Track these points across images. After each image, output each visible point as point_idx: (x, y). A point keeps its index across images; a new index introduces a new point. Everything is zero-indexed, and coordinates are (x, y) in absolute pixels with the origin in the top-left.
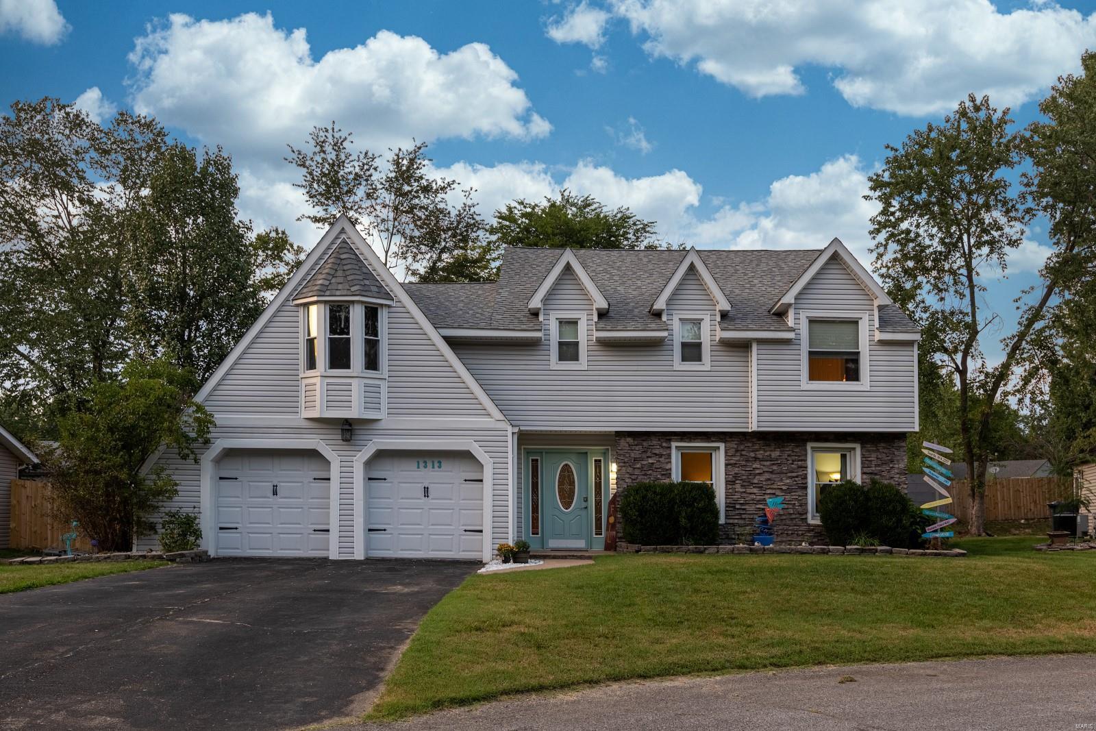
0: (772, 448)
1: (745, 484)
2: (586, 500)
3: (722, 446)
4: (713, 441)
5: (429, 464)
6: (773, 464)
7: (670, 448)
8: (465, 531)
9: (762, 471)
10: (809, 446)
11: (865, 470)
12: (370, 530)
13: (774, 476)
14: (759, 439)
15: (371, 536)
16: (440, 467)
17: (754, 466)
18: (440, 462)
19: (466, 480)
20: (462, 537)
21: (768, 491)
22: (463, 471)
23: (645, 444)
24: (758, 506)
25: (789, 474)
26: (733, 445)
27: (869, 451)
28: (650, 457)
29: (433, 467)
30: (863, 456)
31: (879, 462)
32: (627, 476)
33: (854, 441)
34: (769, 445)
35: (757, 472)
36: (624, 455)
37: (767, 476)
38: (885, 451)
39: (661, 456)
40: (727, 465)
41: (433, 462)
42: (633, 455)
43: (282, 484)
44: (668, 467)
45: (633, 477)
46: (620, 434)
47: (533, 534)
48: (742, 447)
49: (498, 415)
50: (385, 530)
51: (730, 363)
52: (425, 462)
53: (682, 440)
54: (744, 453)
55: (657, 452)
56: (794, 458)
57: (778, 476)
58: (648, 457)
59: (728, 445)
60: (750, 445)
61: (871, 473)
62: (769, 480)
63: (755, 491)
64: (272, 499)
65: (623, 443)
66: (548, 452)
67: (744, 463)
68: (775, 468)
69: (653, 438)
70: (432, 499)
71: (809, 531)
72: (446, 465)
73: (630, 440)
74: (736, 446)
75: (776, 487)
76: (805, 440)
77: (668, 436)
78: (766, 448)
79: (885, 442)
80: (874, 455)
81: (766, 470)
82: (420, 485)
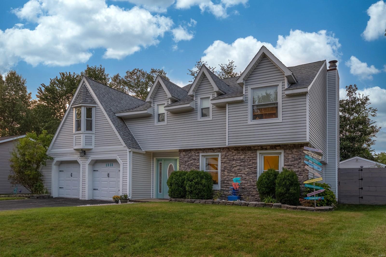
0: (241, 154)
1: (228, 171)
3: (220, 154)
6: (241, 162)
7: (199, 156)
9: (236, 165)
10: (258, 152)
12: (94, 189)
13: (241, 168)
15: (94, 191)
16: (112, 166)
17: (233, 163)
18: (112, 164)
21: (239, 175)
23: (189, 155)
25: (248, 167)
27: (288, 154)
28: (191, 160)
29: (110, 166)
30: (285, 156)
31: (293, 159)
33: (280, 149)
34: (240, 153)
35: (234, 165)
36: (182, 160)
37: (238, 167)
38: (296, 153)
39: (195, 159)
40: (222, 163)
42: (185, 159)
44: (198, 164)
46: (180, 151)
47: (160, 192)
48: (228, 154)
49: (125, 145)
50: (98, 189)
52: (108, 164)
53: (203, 152)
54: (228, 157)
56: (250, 158)
57: (243, 167)
59: (222, 153)
60: (231, 153)
61: (288, 165)
62: (239, 169)
64: (71, 178)
65: (182, 154)
67: (228, 162)
68: (242, 163)
69: (192, 152)
70: (110, 178)
71: (257, 194)
73: (184, 153)
74: (225, 154)
75: (242, 172)
76: (256, 150)
77: (198, 150)
78: (239, 154)
79: (296, 149)
80: (290, 156)
81: (238, 164)
82: (107, 173)
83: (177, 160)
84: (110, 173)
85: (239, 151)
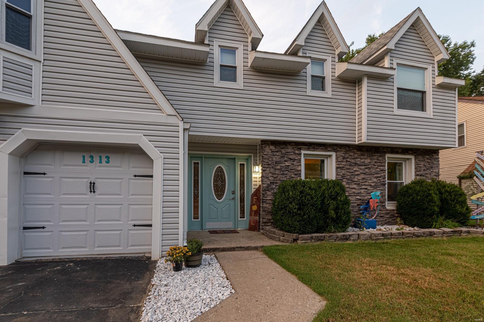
0: (366, 157)
1: (349, 181)
2: (234, 193)
3: (334, 154)
4: (329, 151)
5: (96, 159)
6: (366, 168)
7: (300, 154)
8: (135, 226)
9: (359, 173)
10: (387, 155)
11: (418, 173)
12: (25, 228)
13: (367, 176)
14: (358, 150)
15: (27, 234)
16: (108, 162)
17: (355, 169)
18: (108, 158)
19: (135, 176)
20: (131, 232)
21: (363, 187)
22: (133, 167)
23: (283, 151)
24: (358, 197)
25: (375, 175)
26: (341, 154)
27: (419, 160)
28: (286, 161)
29: (101, 162)
30: (416, 164)
31: (425, 168)
32: (270, 175)
33: (412, 154)
34: (364, 155)
35: (357, 173)
36: (268, 159)
37: (363, 176)
38: (429, 161)
39: (294, 160)
40: (337, 168)
41: (100, 157)
42: (274, 159)
44: (299, 169)
45: (275, 176)
46: (265, 142)
48: (347, 156)
49: (169, 109)
50: (43, 228)
51: (344, 93)
52: (92, 157)
53: (308, 149)
54: (348, 160)
55: (291, 157)
56: (378, 164)
57: (369, 176)
58: (285, 161)
59: (338, 154)
60: (352, 154)
61: (421, 175)
62: (363, 179)
63: (355, 186)
65: (268, 150)
66: (208, 157)
67: (348, 167)
68: (367, 170)
69: (289, 147)
70: (99, 194)
71: (387, 214)
72: (115, 160)
73: (272, 147)
74: (343, 155)
75: (367, 184)
76: (385, 153)
77: (299, 145)
78: (362, 157)
79: (428, 155)
80: (422, 163)
81: (362, 172)
82: (86, 180)
83: (234, 159)
84: (98, 180)
85: (364, 152)
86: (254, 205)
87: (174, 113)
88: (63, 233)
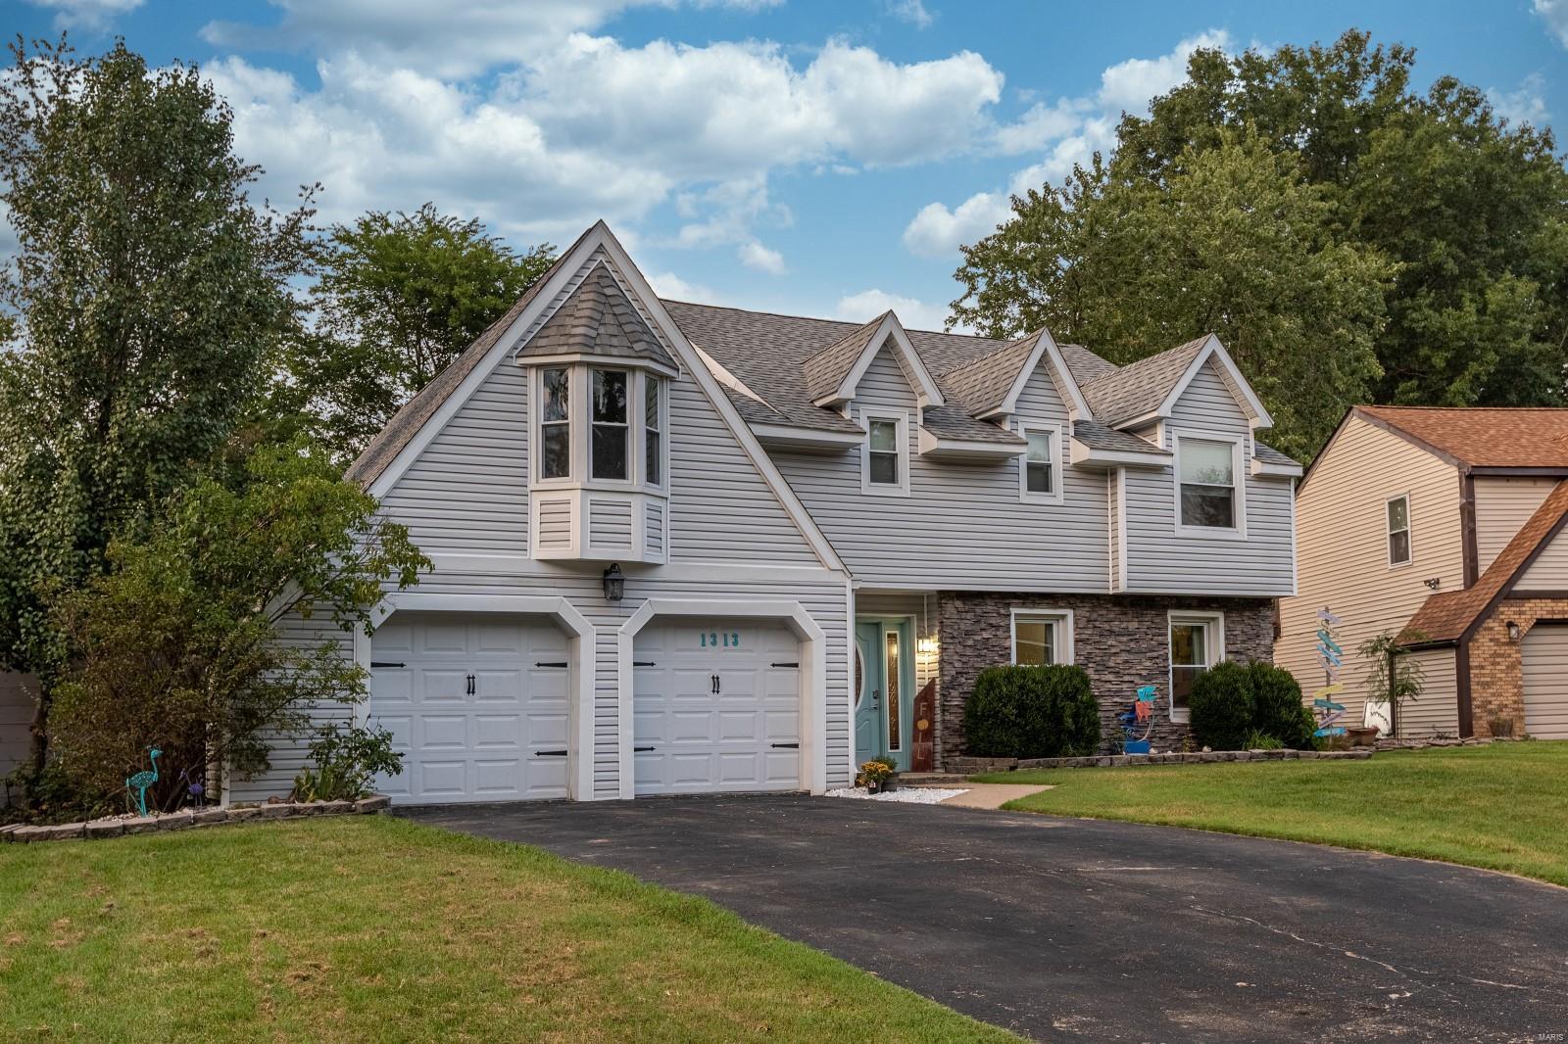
0: (1130, 617)
1: (1099, 668)
2: (877, 695)
3: (1070, 613)
4: (1061, 607)
5: (720, 640)
6: (1131, 640)
7: (1009, 615)
8: (774, 746)
9: (1118, 650)
10: (1171, 613)
11: (1231, 648)
13: (1132, 657)
14: (1115, 605)
16: (735, 643)
17: (1109, 643)
18: (735, 636)
19: (774, 665)
20: (769, 756)
21: (1126, 678)
22: (770, 651)
23: (978, 610)
24: (1116, 699)
25: (1149, 654)
26: (1084, 612)
27: (1233, 622)
28: (984, 629)
29: (726, 645)
30: (1228, 629)
31: (1245, 638)
32: (956, 657)
33: (1218, 609)
34: (1126, 614)
35: (1113, 650)
36: (952, 628)
37: (1124, 656)
38: (1251, 622)
39: (997, 627)
40: (1077, 641)
41: (725, 636)
42: (962, 627)
43: (482, 674)
44: (1006, 645)
45: (964, 659)
46: (944, 595)
48: (1095, 616)
49: (835, 564)
50: (652, 749)
51: (1086, 495)
52: (714, 636)
53: (1023, 605)
54: (1097, 624)
55: (993, 621)
56: (1154, 631)
57: (1137, 656)
58: (982, 630)
59: (1079, 612)
60: (1104, 612)
61: (1236, 652)
62: (1126, 662)
63: (1111, 677)
64: (466, 701)
65: (951, 608)
67: (1097, 638)
68: (1132, 645)
69: (988, 602)
70: (726, 696)
71: (1173, 732)
72: (746, 640)
73: (959, 604)
74: (1088, 614)
75: (1134, 672)
76: (1166, 608)
77: (1006, 598)
78: (1122, 617)
79: (1250, 610)
80: (1239, 628)
81: (1123, 648)
82: (706, 673)
83: (878, 624)
84: (724, 672)
85: (1125, 607)
86: (920, 719)
87: (839, 566)
88: (678, 758)
